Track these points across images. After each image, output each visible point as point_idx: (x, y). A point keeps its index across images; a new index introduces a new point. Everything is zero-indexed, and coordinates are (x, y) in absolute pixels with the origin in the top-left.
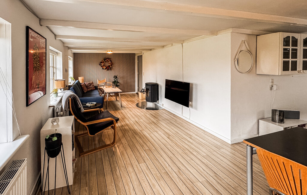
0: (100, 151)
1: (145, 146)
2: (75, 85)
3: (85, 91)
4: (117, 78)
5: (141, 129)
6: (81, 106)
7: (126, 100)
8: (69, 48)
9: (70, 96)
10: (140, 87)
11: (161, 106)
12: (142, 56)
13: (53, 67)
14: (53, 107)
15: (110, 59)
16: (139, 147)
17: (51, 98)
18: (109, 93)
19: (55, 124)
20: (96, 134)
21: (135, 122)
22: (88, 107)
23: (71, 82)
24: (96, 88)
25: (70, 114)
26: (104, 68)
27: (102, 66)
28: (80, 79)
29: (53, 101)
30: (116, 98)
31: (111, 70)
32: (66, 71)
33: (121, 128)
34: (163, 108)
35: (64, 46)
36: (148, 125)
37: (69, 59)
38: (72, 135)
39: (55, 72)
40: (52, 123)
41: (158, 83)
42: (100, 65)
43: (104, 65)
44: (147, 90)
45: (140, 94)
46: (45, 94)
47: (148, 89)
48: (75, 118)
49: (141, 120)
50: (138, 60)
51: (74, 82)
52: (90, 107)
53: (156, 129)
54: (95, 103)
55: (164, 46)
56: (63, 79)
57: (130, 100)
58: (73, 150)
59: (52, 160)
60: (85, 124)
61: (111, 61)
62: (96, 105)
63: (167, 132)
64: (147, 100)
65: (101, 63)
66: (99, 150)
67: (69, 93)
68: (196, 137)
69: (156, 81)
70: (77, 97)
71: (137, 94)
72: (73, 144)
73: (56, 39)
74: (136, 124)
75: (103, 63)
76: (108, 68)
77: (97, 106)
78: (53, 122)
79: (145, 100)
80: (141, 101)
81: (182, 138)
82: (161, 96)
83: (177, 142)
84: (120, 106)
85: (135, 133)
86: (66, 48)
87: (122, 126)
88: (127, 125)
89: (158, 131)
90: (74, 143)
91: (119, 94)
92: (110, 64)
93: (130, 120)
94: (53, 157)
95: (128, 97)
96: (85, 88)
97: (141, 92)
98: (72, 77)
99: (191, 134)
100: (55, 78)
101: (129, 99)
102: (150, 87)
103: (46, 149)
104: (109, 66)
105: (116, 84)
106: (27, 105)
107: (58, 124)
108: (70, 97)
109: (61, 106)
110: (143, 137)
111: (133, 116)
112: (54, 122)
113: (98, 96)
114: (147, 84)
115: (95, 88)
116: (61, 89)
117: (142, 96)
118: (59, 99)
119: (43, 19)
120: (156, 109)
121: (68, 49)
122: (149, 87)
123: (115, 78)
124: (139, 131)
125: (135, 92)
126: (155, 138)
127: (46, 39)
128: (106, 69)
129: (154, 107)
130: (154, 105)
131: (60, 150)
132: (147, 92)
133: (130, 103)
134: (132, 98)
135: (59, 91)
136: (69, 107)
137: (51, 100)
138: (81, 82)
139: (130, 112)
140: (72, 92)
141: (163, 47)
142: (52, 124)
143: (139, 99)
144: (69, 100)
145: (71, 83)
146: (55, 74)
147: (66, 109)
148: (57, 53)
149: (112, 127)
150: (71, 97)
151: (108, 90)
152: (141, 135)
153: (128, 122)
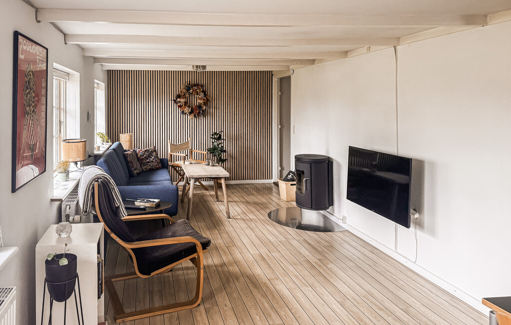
0: (162, 316)
1: (273, 315)
2: (109, 155)
3: (135, 170)
4: (219, 138)
5: (272, 276)
6: (119, 202)
7: (242, 200)
8: (96, 60)
9: (96, 179)
10: (284, 165)
11: (340, 223)
12: (289, 78)
13: (60, 108)
14: (58, 203)
15: (202, 86)
16: (258, 318)
17: (55, 182)
18: (197, 179)
19: (64, 235)
20: (153, 274)
21: (258, 259)
22: (138, 209)
23: (101, 146)
24: (164, 164)
25: (96, 220)
26: (187, 110)
27: (180, 106)
28: (125, 140)
29: (59, 188)
30: (216, 193)
31: (204, 116)
32: (88, 117)
33: (220, 269)
34: (345, 227)
35: (83, 56)
36: (292, 268)
37: (96, 85)
38: (99, 264)
39: (62, 120)
40: (57, 233)
41: (331, 155)
42: (176, 103)
43: (186, 103)
44: (299, 174)
45: (283, 185)
46: (43, 171)
47: (303, 172)
48: (105, 230)
49: (276, 254)
50: (281, 89)
51: (107, 146)
52: (144, 209)
53: (312, 280)
54: (157, 201)
55: (347, 52)
56: (81, 137)
57: (256, 200)
58: (99, 297)
59: (58, 306)
60: (128, 246)
61: (204, 92)
62: (158, 205)
63: (341, 289)
64: (301, 203)
65: (179, 96)
66: (159, 313)
67: (95, 171)
68: (423, 309)
69: (327, 151)
70: (112, 181)
71: (276, 184)
72: (100, 285)
73: (66, 43)
74: (262, 263)
75: (184, 96)
76: (198, 112)
77: (162, 208)
78: (59, 232)
79: (294, 204)
80: (284, 205)
81: (381, 309)
82: (339, 196)
83: (362, 316)
84: (225, 214)
85: (253, 282)
86: (89, 61)
87: (223, 265)
88: (236, 262)
89: (317, 285)
90: (102, 282)
91: (223, 181)
92: (201, 102)
93: (245, 250)
94: (59, 300)
95: (249, 194)
96: (136, 164)
97: (286, 180)
98: (104, 133)
99: (411, 300)
100: (62, 136)
101: (252, 197)
102: (308, 165)
103: (46, 280)
104: (200, 107)
105: (217, 154)
106: (14, 190)
107: (69, 236)
108: (95, 181)
109: (75, 203)
110: (273, 296)
111: (256, 241)
112: (62, 231)
113: (167, 183)
114: (298, 159)
115: (160, 165)
116: (76, 163)
117: (287, 191)
118: (71, 185)
119: (42, 9)
120: (326, 228)
121: (95, 62)
122: (305, 168)
123: (215, 138)
124: (265, 280)
125: (272, 181)
126: (303, 300)
127: (47, 49)
128: (190, 113)
129: (321, 224)
130: (322, 219)
131: (73, 289)
132: (300, 181)
133: (254, 209)
134: (260, 197)
135: (72, 167)
136: (93, 205)
137: (55, 187)
138: (126, 146)
139: (248, 231)
140: (99, 171)
141: (345, 53)
142: (57, 236)
143: (280, 199)
144: (93, 188)
145: (101, 149)
146: (62, 126)
147: (86, 209)
148: (68, 74)
149: (193, 260)
150: (97, 181)
151: (193, 169)
152: (270, 290)
153: (239, 256)
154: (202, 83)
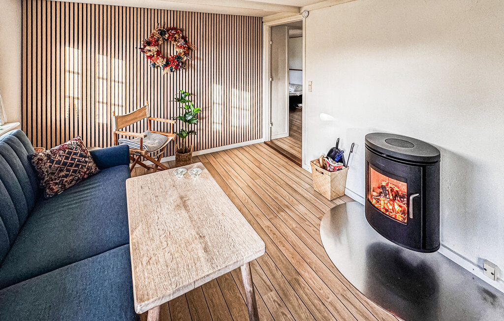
15: (182, 31)
26: (160, 62)
27: (150, 57)
42: (144, 52)
43: (158, 52)
50: (272, 38)
61: (184, 38)
65: (148, 43)
75: (156, 43)
76: (176, 64)
92: (180, 51)
104: (179, 57)
125: (262, 140)
128: (165, 66)
154: (181, 27)
